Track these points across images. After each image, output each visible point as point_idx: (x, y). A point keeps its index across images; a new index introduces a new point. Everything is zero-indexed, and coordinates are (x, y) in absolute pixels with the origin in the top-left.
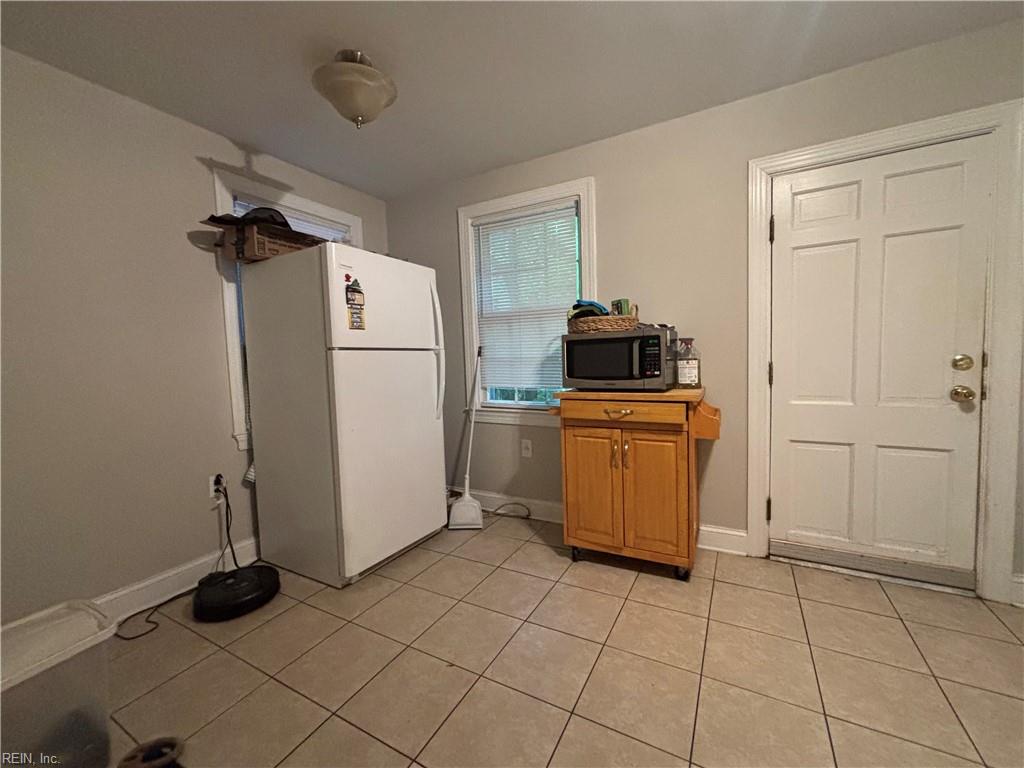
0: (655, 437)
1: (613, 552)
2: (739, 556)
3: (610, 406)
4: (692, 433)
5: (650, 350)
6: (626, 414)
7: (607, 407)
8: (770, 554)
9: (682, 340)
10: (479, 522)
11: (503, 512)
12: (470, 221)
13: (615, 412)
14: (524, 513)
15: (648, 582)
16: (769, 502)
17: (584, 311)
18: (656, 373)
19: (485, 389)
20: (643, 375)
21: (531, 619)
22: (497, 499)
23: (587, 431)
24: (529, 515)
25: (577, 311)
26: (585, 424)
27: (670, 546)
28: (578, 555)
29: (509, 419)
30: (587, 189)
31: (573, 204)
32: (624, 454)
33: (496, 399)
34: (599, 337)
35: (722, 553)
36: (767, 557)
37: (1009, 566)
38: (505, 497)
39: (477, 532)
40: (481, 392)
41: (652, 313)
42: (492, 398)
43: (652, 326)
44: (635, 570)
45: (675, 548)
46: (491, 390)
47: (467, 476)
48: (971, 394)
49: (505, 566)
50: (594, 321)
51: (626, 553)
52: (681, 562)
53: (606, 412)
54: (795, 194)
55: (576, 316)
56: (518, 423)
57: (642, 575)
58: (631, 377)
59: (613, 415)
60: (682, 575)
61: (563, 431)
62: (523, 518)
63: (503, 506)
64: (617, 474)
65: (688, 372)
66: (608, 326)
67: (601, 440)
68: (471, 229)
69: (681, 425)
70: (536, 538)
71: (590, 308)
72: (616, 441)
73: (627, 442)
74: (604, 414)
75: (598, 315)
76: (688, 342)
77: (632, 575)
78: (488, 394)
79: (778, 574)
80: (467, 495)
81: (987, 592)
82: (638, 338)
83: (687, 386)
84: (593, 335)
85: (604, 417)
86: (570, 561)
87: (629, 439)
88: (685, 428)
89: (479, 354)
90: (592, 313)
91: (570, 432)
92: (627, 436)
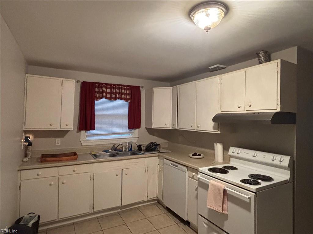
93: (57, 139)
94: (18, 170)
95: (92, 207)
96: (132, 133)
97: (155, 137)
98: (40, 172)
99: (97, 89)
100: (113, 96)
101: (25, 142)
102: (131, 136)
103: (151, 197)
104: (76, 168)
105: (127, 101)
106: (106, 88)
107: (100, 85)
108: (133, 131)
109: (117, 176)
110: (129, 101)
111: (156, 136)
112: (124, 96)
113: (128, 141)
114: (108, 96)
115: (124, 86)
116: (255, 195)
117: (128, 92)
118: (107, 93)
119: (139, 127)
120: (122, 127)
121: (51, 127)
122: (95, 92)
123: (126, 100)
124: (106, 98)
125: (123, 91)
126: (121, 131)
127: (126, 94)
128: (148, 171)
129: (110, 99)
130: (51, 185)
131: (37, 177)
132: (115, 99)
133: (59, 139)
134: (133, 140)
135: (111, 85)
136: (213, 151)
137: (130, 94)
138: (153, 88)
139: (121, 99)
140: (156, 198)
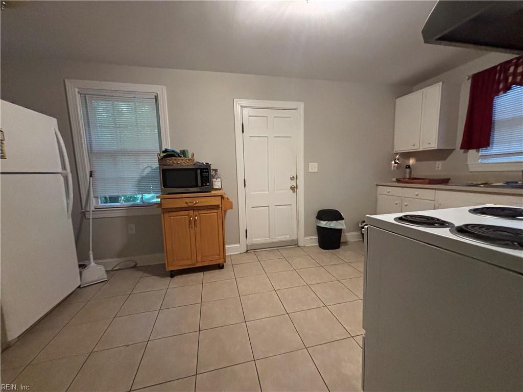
0: (209, 212)
1: (192, 267)
2: (238, 254)
3: (188, 200)
4: (223, 208)
5: (205, 174)
6: (196, 203)
7: (186, 201)
8: (247, 250)
9: (213, 170)
10: (105, 277)
11: (119, 268)
12: (77, 90)
13: (190, 203)
14: (133, 264)
15: (208, 275)
16: (246, 231)
17: (169, 154)
18: (208, 184)
19: (95, 197)
20: (202, 185)
21: (162, 308)
22: (113, 262)
23: (175, 214)
24: (136, 265)
25: (164, 154)
26: (176, 210)
27: (216, 256)
28: (173, 274)
29: (118, 214)
30: (162, 91)
31: (154, 97)
32: (195, 220)
33: (106, 203)
34: (178, 168)
35: (232, 255)
36: (247, 252)
37: (304, 236)
38: (118, 259)
39: (104, 283)
40: (94, 200)
41: (201, 158)
42: (101, 203)
43: (203, 163)
44: (202, 272)
45: (218, 256)
46: (101, 197)
47: (91, 252)
48: (295, 187)
49: (135, 291)
50: (175, 160)
51: (198, 265)
52: (220, 261)
53: (186, 203)
54: (250, 116)
55: (165, 157)
56: (125, 215)
57: (205, 273)
58: (197, 186)
59: (190, 204)
60: (220, 267)
61: (162, 215)
62: (132, 267)
63: (117, 265)
64: (192, 231)
65: (217, 183)
66: (181, 163)
67: (183, 216)
68: (78, 96)
69: (219, 205)
70: (145, 274)
71: (173, 153)
72: (191, 216)
73: (196, 216)
74: (185, 204)
75: (176, 157)
76: (216, 170)
77: (201, 274)
78: (100, 201)
79: (251, 256)
80: (93, 264)
81: (300, 245)
82: (199, 169)
83: (216, 189)
84: (175, 167)
85: (186, 205)
86: (170, 278)
87: (197, 214)
88: (221, 206)
89: (91, 176)
90: (173, 156)
91: (167, 215)
92: (196, 213)
94: (377, 185)
98: (389, 189)
101: (395, 163)
104: (418, 192)
131: (387, 193)
133: (440, 163)
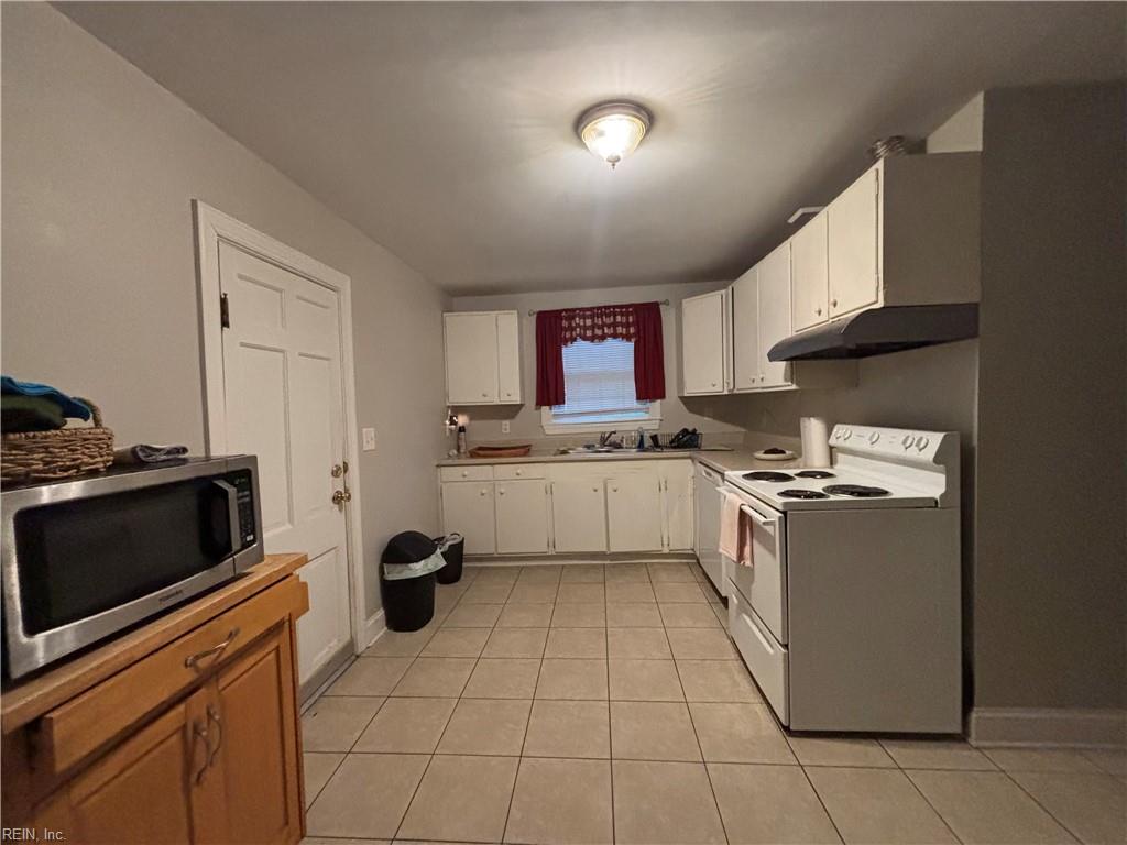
0: (253, 660)
18: (248, 539)
48: (342, 496)
82: (218, 477)
93: (504, 422)
94: (438, 466)
95: (551, 544)
96: (647, 411)
97: (706, 419)
98: (467, 471)
99: (565, 324)
100: (599, 332)
101: (451, 424)
102: (642, 416)
103: (676, 546)
104: (521, 469)
105: (629, 340)
106: (584, 318)
107: (571, 313)
108: (649, 405)
109: (595, 490)
110: (633, 340)
111: (709, 416)
112: (619, 330)
113: (636, 427)
114: (589, 333)
115: (621, 307)
116: (780, 518)
117: (631, 320)
118: (585, 328)
119: (662, 396)
120: (623, 397)
121: (487, 399)
122: (562, 329)
123: (627, 337)
124: (585, 338)
125: (619, 318)
126: (621, 406)
127: (627, 325)
128: (666, 488)
129: (592, 339)
130: (483, 494)
131: (462, 479)
132: (603, 338)
133: (507, 422)
134: (646, 426)
135: (591, 309)
136: (798, 439)
137: (636, 324)
138: (684, 301)
139: (615, 336)
140: (691, 552)
